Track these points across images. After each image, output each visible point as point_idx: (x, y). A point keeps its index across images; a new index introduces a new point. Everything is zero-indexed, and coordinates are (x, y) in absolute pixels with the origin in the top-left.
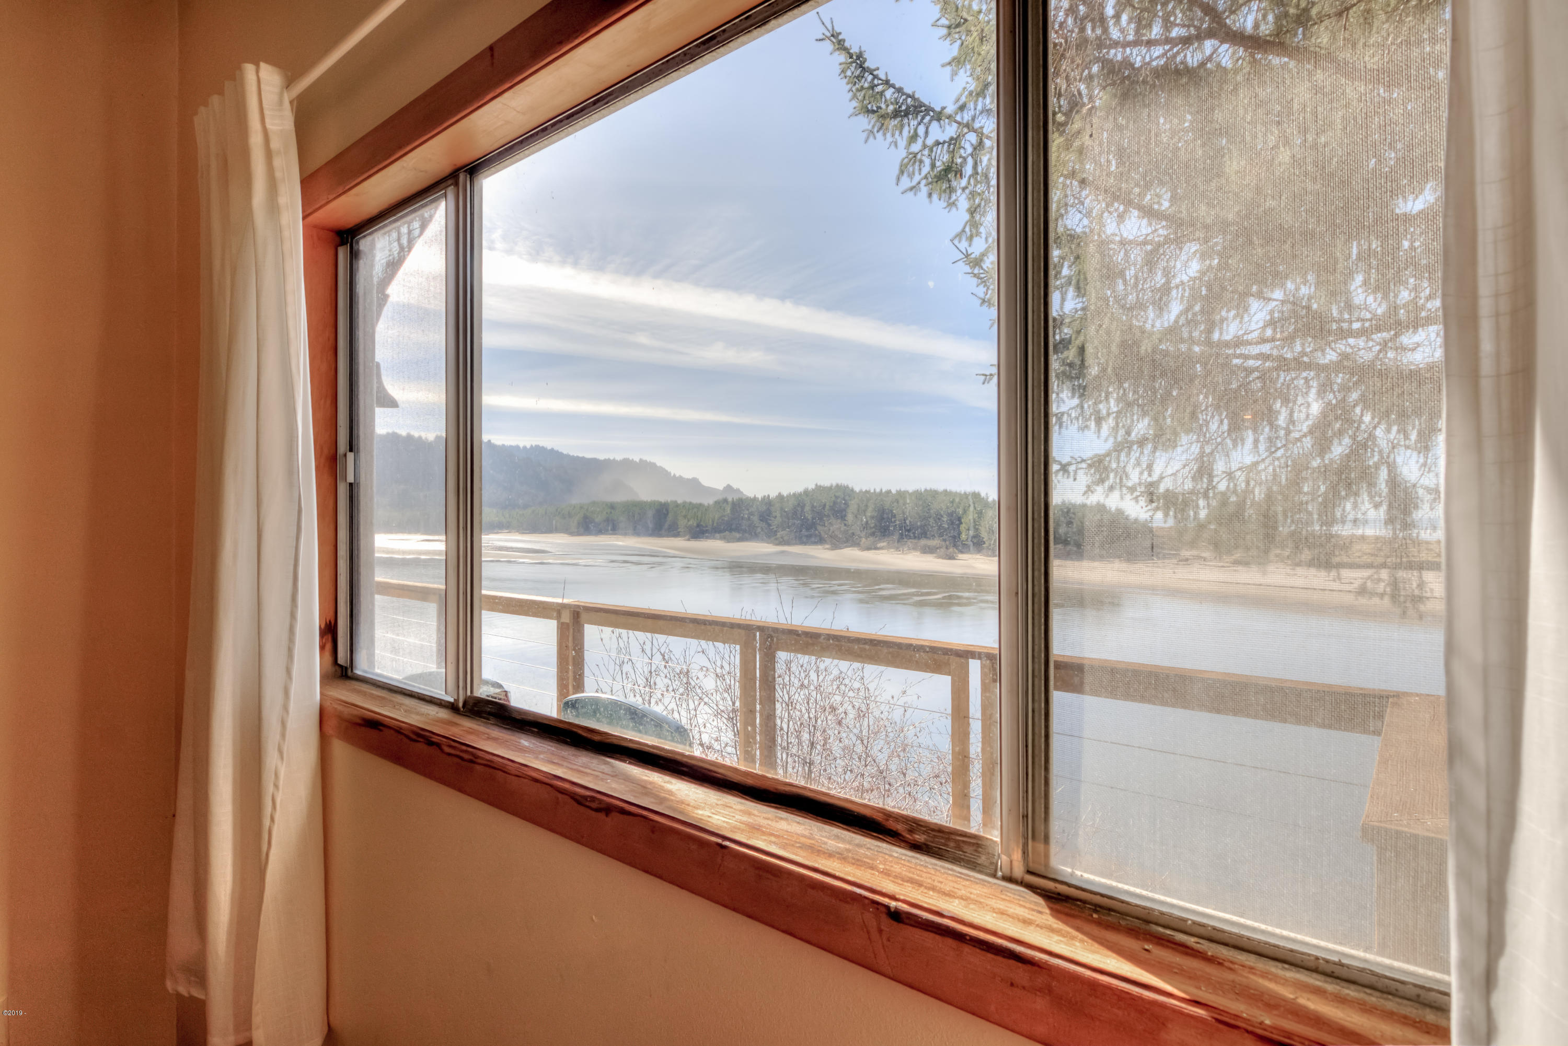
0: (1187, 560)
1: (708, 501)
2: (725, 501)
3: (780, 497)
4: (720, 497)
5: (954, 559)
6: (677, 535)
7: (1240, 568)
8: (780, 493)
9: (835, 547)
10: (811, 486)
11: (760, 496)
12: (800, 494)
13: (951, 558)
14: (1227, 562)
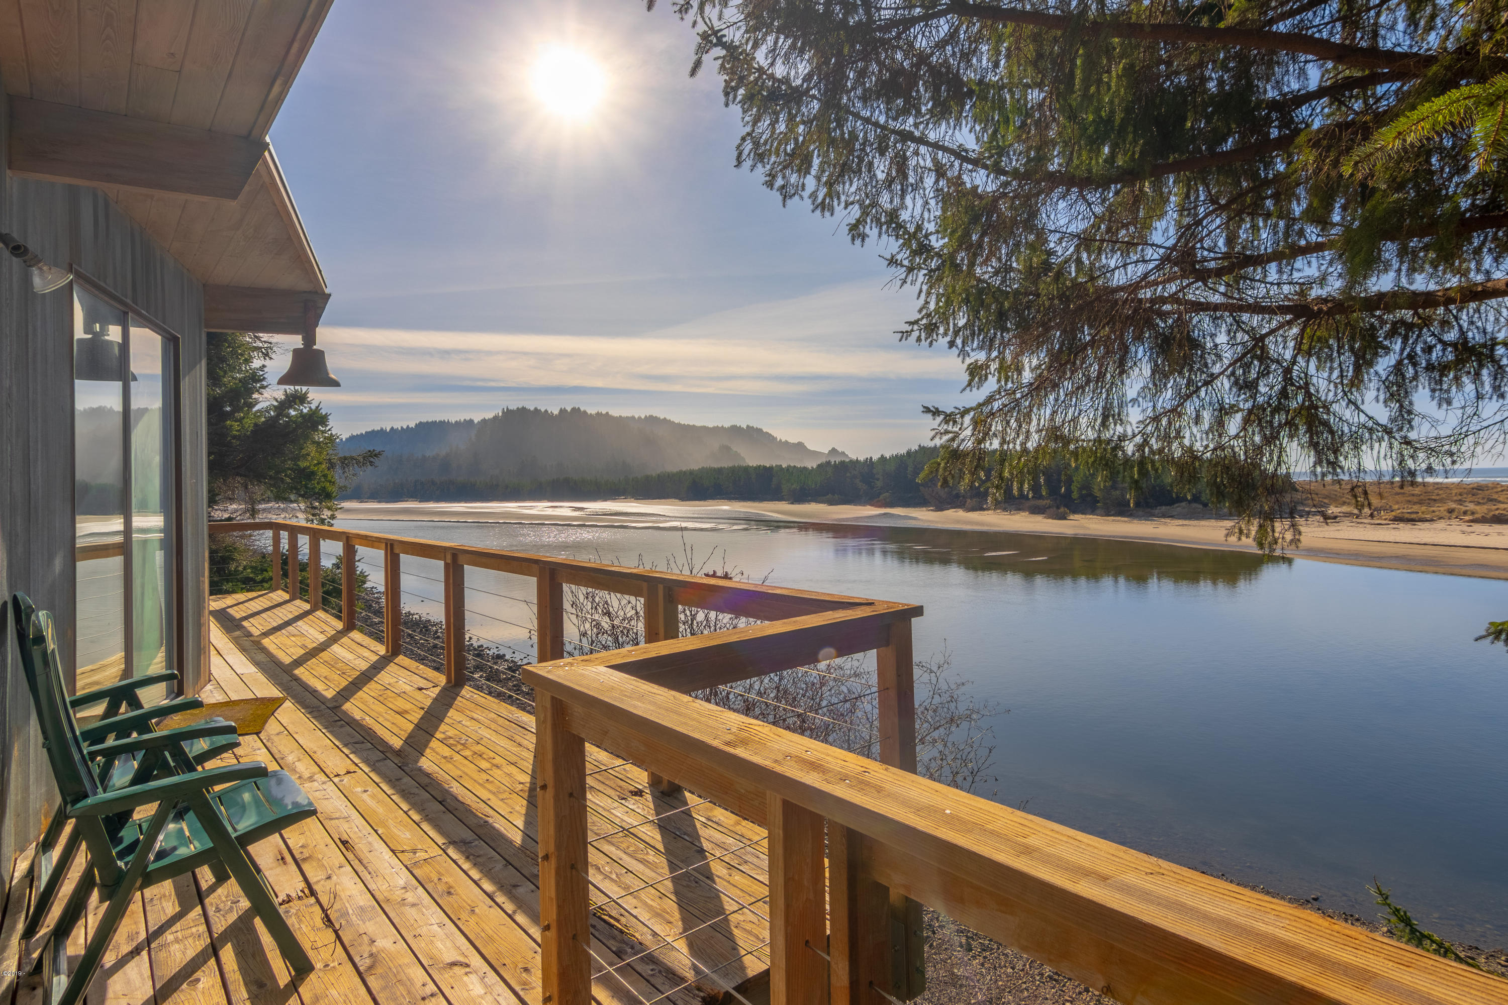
0: (1335, 517)
1: (811, 464)
2: (829, 463)
3: (882, 458)
4: (823, 460)
5: (1065, 519)
6: (780, 499)
7: (1401, 525)
8: (882, 456)
9: (940, 509)
10: (914, 447)
11: (862, 458)
12: (902, 456)
13: (1063, 517)
14: (1385, 519)
